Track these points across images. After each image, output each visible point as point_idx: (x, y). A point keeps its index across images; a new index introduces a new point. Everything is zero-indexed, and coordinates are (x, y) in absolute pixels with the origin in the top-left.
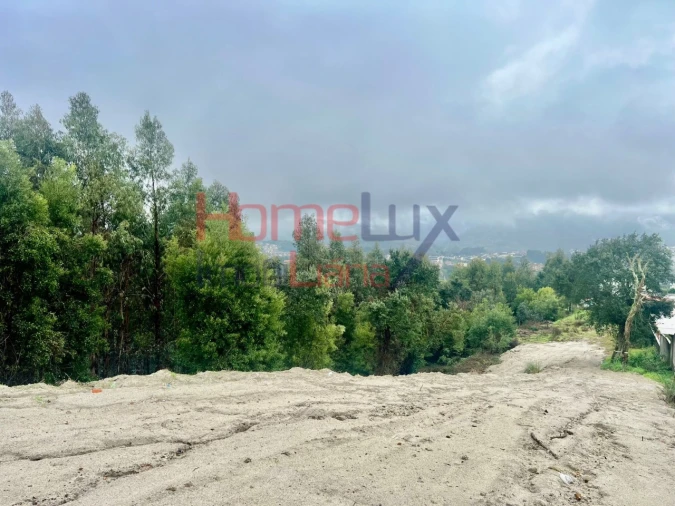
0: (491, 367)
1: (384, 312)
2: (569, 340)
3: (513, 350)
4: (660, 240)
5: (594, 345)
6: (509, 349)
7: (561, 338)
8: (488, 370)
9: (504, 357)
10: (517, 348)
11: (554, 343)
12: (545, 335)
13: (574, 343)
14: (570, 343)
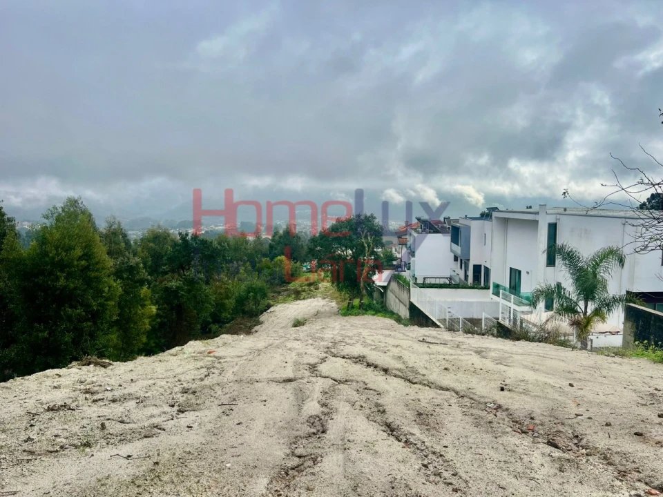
0: (256, 328)
1: (183, 290)
2: (308, 298)
3: (268, 311)
4: (375, 218)
5: (327, 300)
6: (266, 310)
7: (302, 297)
8: (253, 330)
9: (262, 318)
10: (271, 309)
11: (299, 302)
12: (289, 296)
13: (313, 299)
14: (309, 300)
